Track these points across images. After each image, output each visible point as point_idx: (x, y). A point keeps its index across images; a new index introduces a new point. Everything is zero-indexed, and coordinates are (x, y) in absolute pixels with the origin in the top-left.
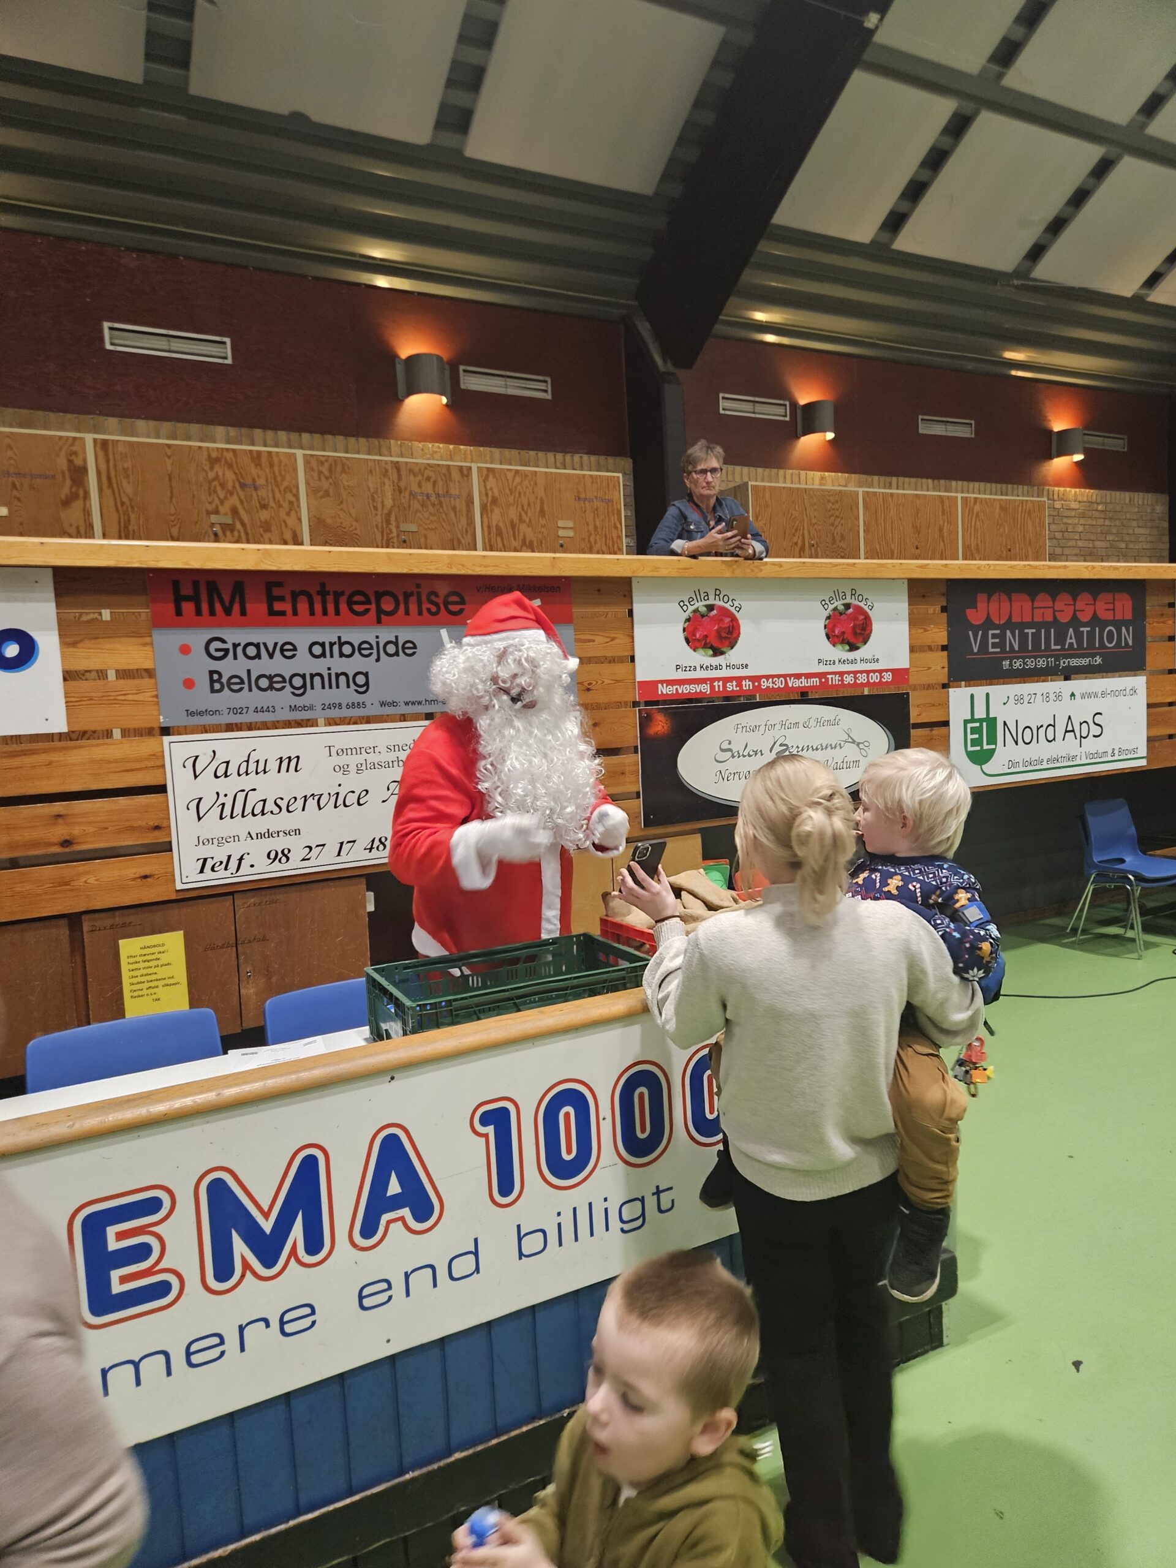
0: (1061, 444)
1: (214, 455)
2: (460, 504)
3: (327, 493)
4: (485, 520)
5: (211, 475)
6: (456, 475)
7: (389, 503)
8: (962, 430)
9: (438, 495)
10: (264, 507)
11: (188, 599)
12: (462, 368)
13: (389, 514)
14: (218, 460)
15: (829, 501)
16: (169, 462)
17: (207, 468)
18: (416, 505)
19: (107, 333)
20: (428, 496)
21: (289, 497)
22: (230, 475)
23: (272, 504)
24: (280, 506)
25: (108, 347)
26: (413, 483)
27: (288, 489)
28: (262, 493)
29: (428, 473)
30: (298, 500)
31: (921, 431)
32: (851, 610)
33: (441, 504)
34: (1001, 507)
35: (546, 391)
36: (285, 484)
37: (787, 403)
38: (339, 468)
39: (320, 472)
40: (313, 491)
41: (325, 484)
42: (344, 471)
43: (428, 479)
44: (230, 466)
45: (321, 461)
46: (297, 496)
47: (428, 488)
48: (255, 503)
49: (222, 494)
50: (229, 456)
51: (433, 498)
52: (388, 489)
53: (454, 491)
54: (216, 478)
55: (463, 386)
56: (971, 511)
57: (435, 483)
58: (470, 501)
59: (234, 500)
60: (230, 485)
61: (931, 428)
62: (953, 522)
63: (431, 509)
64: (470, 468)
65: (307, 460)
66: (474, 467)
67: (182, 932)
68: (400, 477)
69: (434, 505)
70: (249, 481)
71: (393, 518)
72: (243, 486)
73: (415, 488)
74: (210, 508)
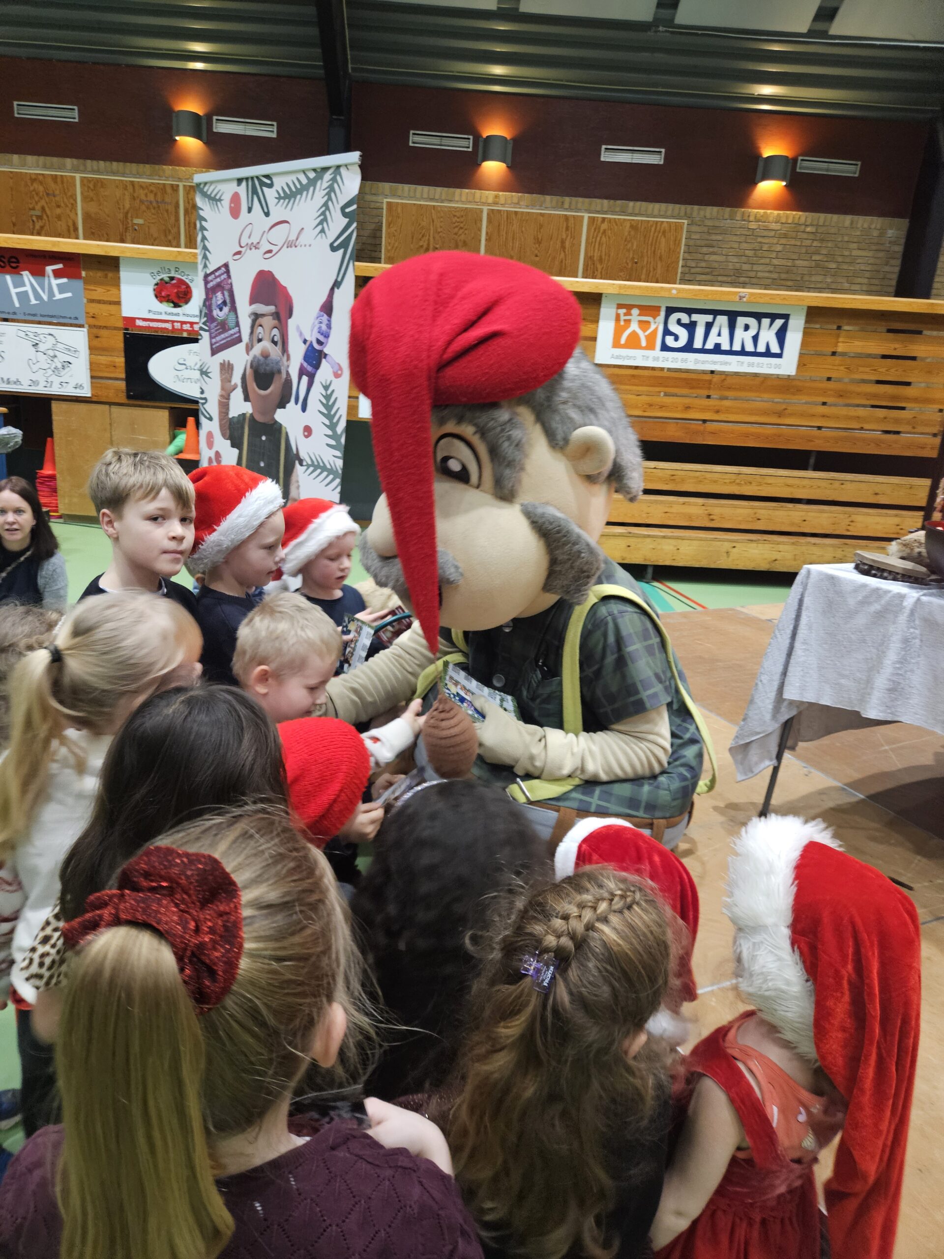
0: (768, 168)
1: (33, 177)
2: (171, 208)
3: (92, 200)
4: (187, 219)
5: (32, 188)
6: (169, 190)
7: (127, 206)
8: (650, 158)
9: (157, 202)
10: (59, 206)
12: (215, 118)
13: (127, 213)
14: (35, 179)
16: (11, 181)
17: (29, 184)
18: (143, 207)
19: (15, 106)
20: (151, 202)
21: (72, 201)
22: (41, 189)
23: (62, 205)
24: (67, 206)
25: (16, 115)
26: (142, 193)
27: (71, 196)
28: (57, 198)
29: (152, 188)
30: (76, 202)
31: (602, 159)
33: (159, 207)
34: (632, 226)
35: (272, 131)
36: (69, 194)
37: (471, 137)
38: (99, 184)
39: (89, 187)
40: (85, 198)
41: (91, 194)
42: (102, 186)
43: (152, 192)
44: (41, 183)
45: (89, 180)
46: (75, 200)
47: (151, 197)
48: (54, 204)
49: (37, 198)
50: (41, 178)
51: (155, 204)
52: (127, 198)
53: (167, 199)
54: (34, 190)
55: (215, 130)
56: (597, 229)
57: (156, 195)
58: (177, 206)
59: (43, 203)
60: (41, 194)
61: (616, 156)
62: (576, 236)
63: (153, 211)
64: (178, 186)
65: (82, 179)
66: (181, 184)
68: (134, 191)
69: (154, 208)
70: (51, 192)
71: (129, 215)
72: (48, 194)
73: (143, 197)
74: (31, 206)
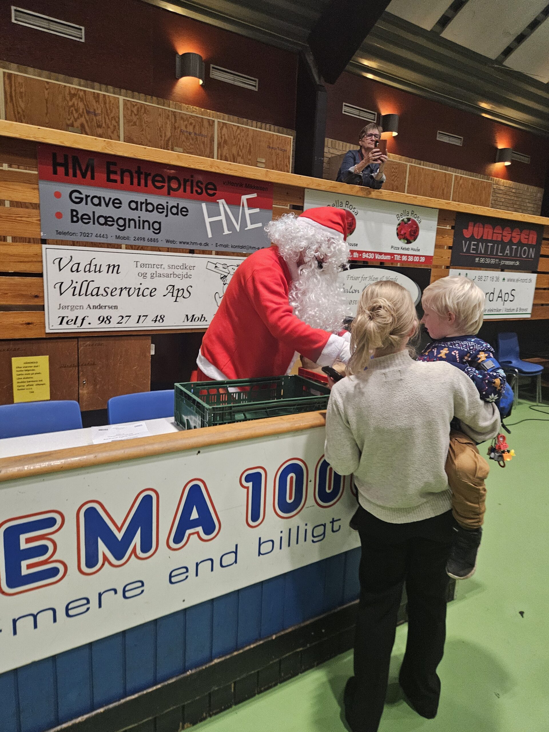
0: (501, 156)
1: (73, 92)
2: (207, 140)
3: (135, 124)
4: (220, 152)
5: (70, 103)
6: (206, 123)
7: (169, 134)
8: (456, 141)
9: (195, 134)
10: (99, 126)
11: (61, 165)
12: (212, 65)
13: (168, 140)
14: (75, 95)
15: (393, 168)
16: (46, 92)
17: (68, 99)
18: (183, 138)
19: (13, 12)
20: (190, 134)
21: (114, 122)
22: (81, 105)
23: (104, 125)
24: (109, 127)
25: (13, 21)
26: (182, 125)
27: (113, 118)
28: (99, 118)
29: (191, 120)
30: (119, 125)
31: (438, 139)
32: (410, 222)
33: (197, 138)
34: (472, 183)
35: (255, 86)
36: (112, 115)
37: (376, 113)
38: (143, 110)
39: (132, 111)
40: (128, 121)
41: (135, 119)
42: (145, 112)
43: (191, 124)
44: (82, 100)
45: (133, 105)
46: (118, 123)
47: (190, 129)
48: (94, 123)
49: (76, 115)
50: (82, 94)
51: (193, 135)
52: (169, 126)
53: (204, 133)
54: (73, 105)
55: (211, 76)
56: (458, 183)
57: (194, 126)
58: (212, 140)
59: (83, 120)
60: (81, 110)
61: (443, 138)
62: (449, 187)
63: (191, 141)
64: (214, 121)
65: (125, 103)
66: (216, 120)
67: (48, 356)
68: (175, 122)
69: (193, 139)
70: (92, 110)
71: (170, 143)
72: (88, 112)
73: (183, 128)
74: (69, 122)
